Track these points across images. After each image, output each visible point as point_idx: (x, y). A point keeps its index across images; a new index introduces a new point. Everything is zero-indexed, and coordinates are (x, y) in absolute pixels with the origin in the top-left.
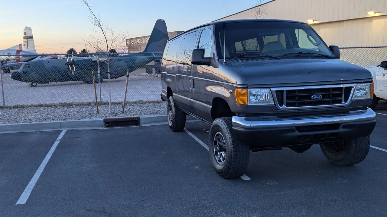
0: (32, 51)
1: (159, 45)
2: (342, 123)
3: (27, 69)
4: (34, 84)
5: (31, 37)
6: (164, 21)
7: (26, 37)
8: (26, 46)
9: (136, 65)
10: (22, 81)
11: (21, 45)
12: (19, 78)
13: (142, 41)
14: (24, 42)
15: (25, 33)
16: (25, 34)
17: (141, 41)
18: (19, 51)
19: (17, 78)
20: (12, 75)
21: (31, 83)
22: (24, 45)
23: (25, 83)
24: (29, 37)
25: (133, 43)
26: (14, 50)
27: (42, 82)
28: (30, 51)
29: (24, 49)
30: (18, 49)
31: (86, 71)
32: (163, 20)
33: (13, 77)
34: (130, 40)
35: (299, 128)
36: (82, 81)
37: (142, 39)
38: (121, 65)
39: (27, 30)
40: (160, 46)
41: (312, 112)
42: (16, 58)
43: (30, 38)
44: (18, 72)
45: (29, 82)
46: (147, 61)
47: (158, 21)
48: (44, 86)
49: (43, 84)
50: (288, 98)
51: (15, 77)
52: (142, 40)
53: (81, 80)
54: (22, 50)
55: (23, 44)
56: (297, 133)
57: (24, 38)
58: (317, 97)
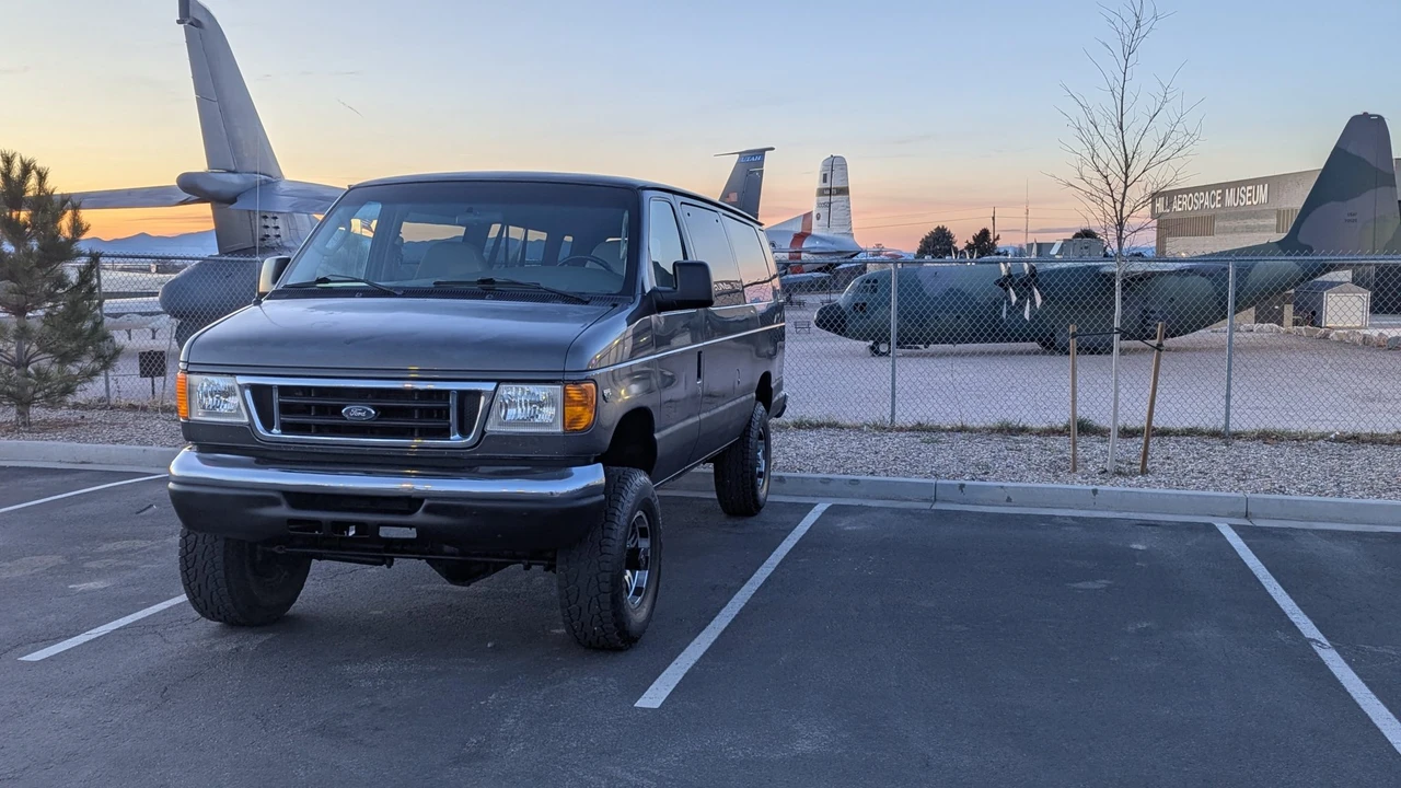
0: (840, 236)
1: (1351, 214)
2: (428, 498)
3: (866, 297)
4: (883, 348)
5: (844, 191)
6: (1381, 119)
7: (826, 189)
8: (824, 220)
9: (1250, 289)
10: (846, 335)
11: (808, 216)
12: (839, 326)
13: (1222, 201)
14: (820, 205)
15: (825, 175)
16: (825, 181)
17: (1218, 198)
18: (800, 237)
19: (832, 326)
20: (818, 316)
21: (871, 343)
22: (818, 218)
23: (855, 342)
24: (837, 189)
25: (1180, 206)
26: (786, 233)
27: (906, 343)
28: (836, 236)
29: (817, 229)
30: (798, 229)
31: (1060, 308)
32: (1379, 116)
33: (821, 321)
34: (1170, 196)
35: (297, 497)
36: (1035, 345)
37: (1224, 192)
38: (1190, 289)
39: (835, 166)
40: (1356, 220)
41: (347, 454)
42: (791, 259)
43: (837, 194)
44: (839, 308)
45: (865, 340)
46: (1297, 275)
47: (1355, 120)
48: (910, 356)
49: (909, 348)
50: (285, 409)
51: (828, 321)
52: (1223, 195)
53: (1032, 340)
54: (809, 234)
55: (814, 215)
56: (284, 511)
57: (821, 192)
58: (355, 412)
